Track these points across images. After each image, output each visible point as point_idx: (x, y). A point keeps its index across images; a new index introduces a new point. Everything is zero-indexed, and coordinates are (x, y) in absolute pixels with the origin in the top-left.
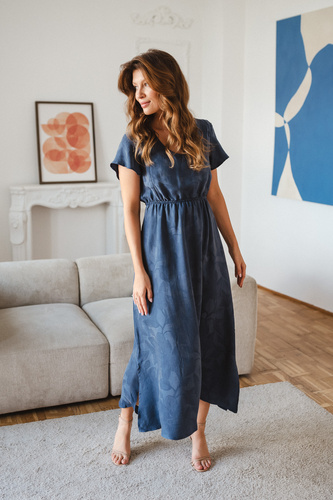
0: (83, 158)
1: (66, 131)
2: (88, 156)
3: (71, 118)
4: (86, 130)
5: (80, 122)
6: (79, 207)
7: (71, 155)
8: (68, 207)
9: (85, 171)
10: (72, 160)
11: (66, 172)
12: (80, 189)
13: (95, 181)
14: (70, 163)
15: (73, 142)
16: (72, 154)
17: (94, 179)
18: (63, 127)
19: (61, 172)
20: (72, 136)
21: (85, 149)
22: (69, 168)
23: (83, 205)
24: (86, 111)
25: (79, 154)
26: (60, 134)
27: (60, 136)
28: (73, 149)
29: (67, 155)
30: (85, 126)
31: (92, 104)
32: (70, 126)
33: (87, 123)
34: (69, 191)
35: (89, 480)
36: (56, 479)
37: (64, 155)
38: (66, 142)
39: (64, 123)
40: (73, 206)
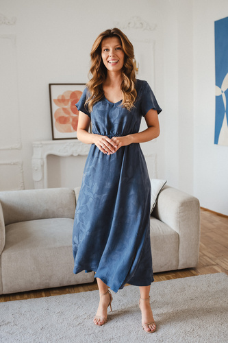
1: (70, 103)
3: (74, 95)
6: (79, 155)
7: (73, 120)
8: (72, 156)
10: (74, 123)
11: (71, 131)
12: (80, 143)
14: (73, 125)
15: (75, 111)
18: (68, 100)
19: (67, 132)
20: (74, 107)
22: (72, 128)
23: (82, 153)
24: (82, 89)
26: (66, 105)
27: (66, 107)
28: (75, 115)
29: (71, 120)
32: (73, 100)
34: (72, 144)
35: (76, 336)
36: (54, 334)
37: (69, 120)
38: (70, 110)
39: (69, 98)
40: (75, 155)
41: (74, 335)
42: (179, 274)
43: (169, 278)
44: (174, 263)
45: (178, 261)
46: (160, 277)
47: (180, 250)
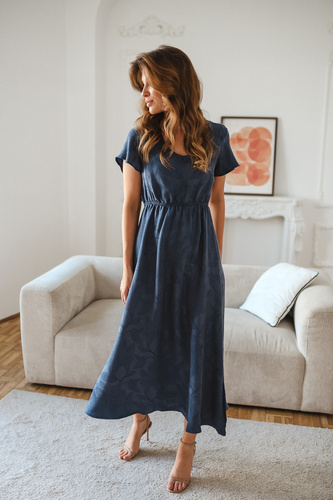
0: (262, 171)
1: (248, 144)
2: (267, 169)
3: (255, 133)
4: (268, 145)
5: (263, 137)
6: (249, 219)
7: (250, 169)
8: (240, 218)
9: (263, 184)
10: (251, 173)
11: (244, 184)
12: (251, 201)
13: (272, 195)
14: (248, 176)
15: (253, 156)
16: (252, 168)
17: (270, 192)
18: (246, 140)
19: (238, 184)
20: (253, 150)
21: (265, 163)
22: (247, 180)
23: (255, 216)
24: (270, 126)
25: (258, 167)
26: (242, 147)
27: (241, 150)
28: (253, 162)
29: (247, 168)
30: (268, 140)
31: (276, 119)
32: (252, 140)
33: (270, 138)
34: (240, 203)
35: (83, 463)
36: (61, 453)
37: (244, 168)
38: (247, 155)
39: (247, 137)
40: (244, 217)
41: (81, 461)
42: (300, 418)
43: (277, 421)
44: (294, 400)
45: (300, 398)
46: (268, 415)
47: (305, 382)
